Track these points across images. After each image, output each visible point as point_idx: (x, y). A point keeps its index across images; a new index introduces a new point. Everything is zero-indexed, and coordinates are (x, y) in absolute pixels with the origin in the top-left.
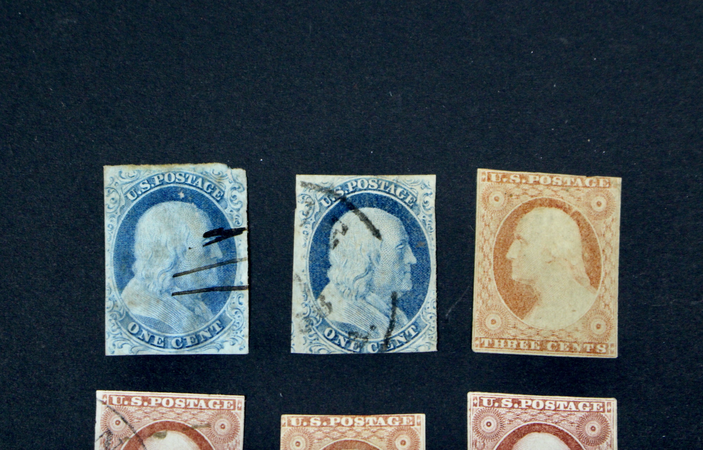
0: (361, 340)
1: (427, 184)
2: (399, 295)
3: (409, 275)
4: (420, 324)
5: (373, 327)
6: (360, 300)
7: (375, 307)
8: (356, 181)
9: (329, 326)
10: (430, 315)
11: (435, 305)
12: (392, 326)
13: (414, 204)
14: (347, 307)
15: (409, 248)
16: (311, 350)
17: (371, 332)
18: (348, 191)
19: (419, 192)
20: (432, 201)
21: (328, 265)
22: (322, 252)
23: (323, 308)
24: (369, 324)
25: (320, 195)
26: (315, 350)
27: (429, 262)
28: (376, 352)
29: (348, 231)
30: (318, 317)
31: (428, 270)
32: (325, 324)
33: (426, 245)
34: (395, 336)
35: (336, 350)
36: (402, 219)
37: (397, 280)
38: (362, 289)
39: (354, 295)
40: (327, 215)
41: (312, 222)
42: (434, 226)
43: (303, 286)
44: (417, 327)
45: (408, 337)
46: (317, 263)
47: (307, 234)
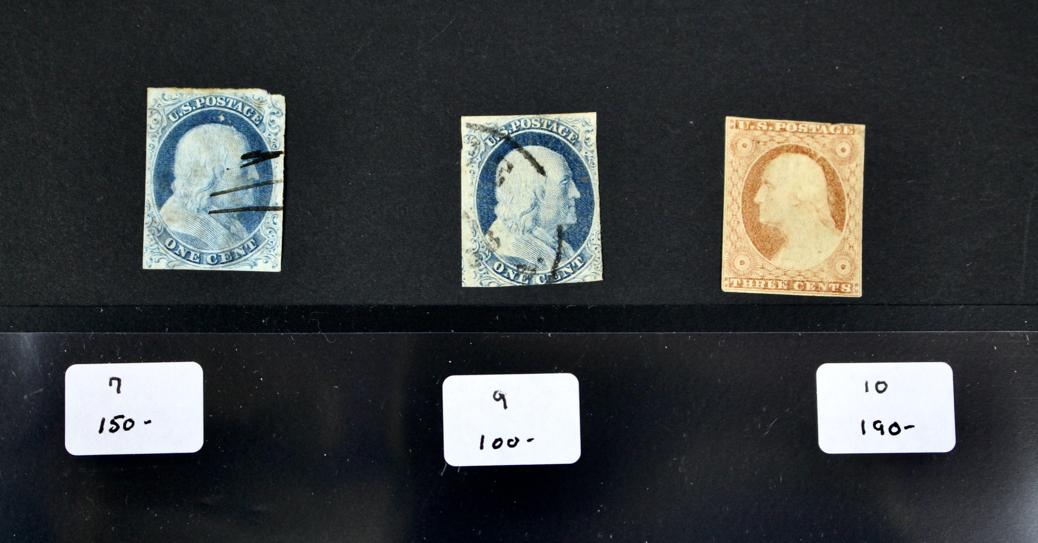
0: (530, 272)
1: (588, 121)
2: (565, 228)
3: (573, 209)
4: (586, 255)
5: (540, 260)
6: (527, 234)
7: (542, 240)
8: (519, 121)
9: (498, 260)
10: (595, 246)
11: (600, 236)
12: (558, 259)
13: (576, 141)
14: (515, 241)
15: (573, 183)
16: (481, 284)
17: (539, 265)
18: (512, 130)
19: (580, 129)
20: (593, 137)
21: (494, 202)
22: (488, 190)
23: (491, 243)
24: (536, 257)
25: (485, 135)
26: (485, 284)
27: (592, 195)
28: (544, 283)
29: (513, 169)
30: (487, 252)
31: (592, 203)
32: (494, 258)
33: (589, 179)
34: (562, 267)
35: (507, 283)
36: (564, 156)
37: (562, 214)
38: (529, 224)
39: (521, 230)
40: (492, 155)
41: (478, 161)
42: (596, 161)
43: (472, 223)
44: (583, 258)
45: (575, 268)
46: (485, 201)
47: (474, 173)
